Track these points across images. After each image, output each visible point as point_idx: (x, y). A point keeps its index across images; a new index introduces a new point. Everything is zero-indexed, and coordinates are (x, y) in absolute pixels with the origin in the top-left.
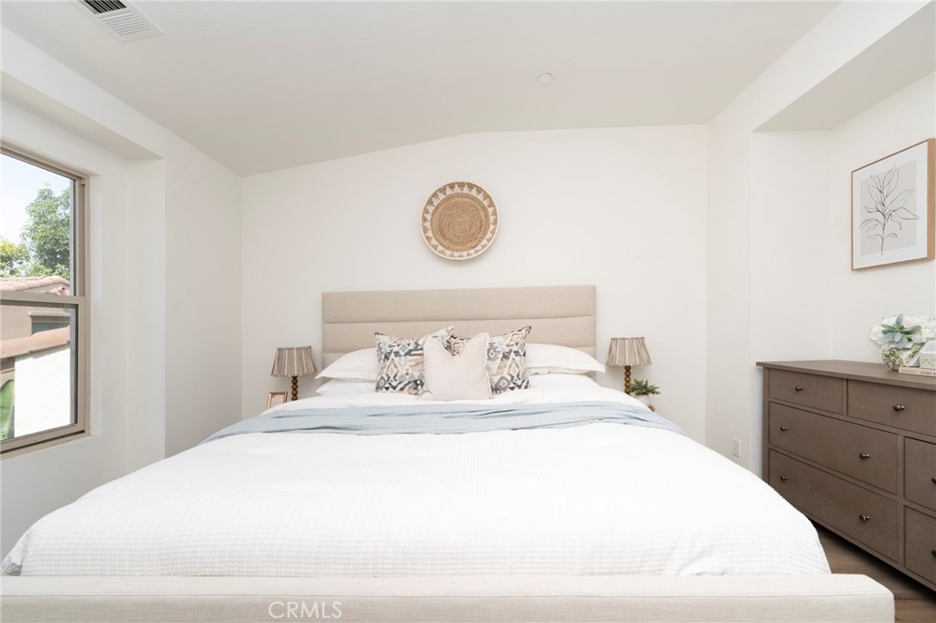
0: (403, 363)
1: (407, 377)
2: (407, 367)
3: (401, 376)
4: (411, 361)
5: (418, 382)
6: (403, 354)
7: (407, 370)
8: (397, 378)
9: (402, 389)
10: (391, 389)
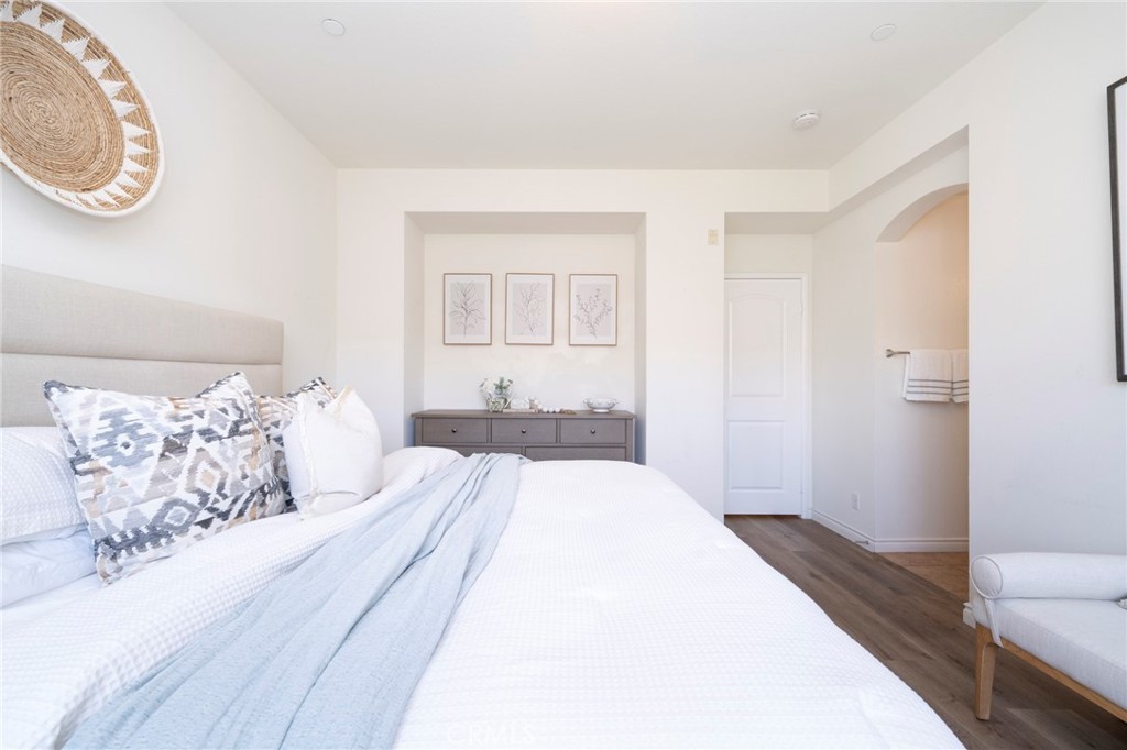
1: (246, 483)
2: (242, 462)
3: (235, 485)
4: (245, 446)
5: (266, 489)
6: (225, 433)
7: (242, 467)
8: (227, 491)
9: (241, 513)
10: (217, 522)
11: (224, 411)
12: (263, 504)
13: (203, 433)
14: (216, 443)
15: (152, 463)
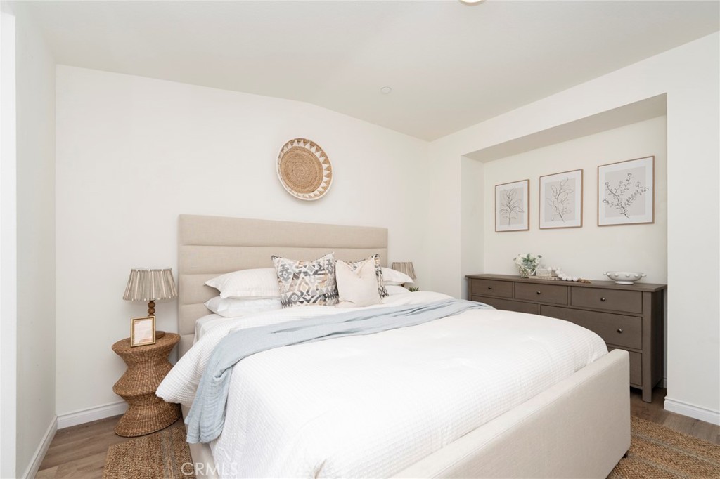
0: (313, 281)
1: (318, 292)
2: (317, 284)
3: (313, 292)
4: (320, 279)
5: (326, 295)
6: (312, 273)
7: (317, 286)
8: (310, 293)
9: (314, 302)
10: (305, 303)
11: (314, 266)
12: (325, 301)
13: (304, 273)
14: (308, 277)
15: (290, 280)
